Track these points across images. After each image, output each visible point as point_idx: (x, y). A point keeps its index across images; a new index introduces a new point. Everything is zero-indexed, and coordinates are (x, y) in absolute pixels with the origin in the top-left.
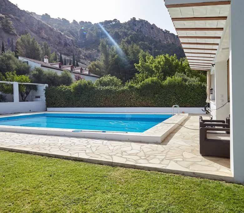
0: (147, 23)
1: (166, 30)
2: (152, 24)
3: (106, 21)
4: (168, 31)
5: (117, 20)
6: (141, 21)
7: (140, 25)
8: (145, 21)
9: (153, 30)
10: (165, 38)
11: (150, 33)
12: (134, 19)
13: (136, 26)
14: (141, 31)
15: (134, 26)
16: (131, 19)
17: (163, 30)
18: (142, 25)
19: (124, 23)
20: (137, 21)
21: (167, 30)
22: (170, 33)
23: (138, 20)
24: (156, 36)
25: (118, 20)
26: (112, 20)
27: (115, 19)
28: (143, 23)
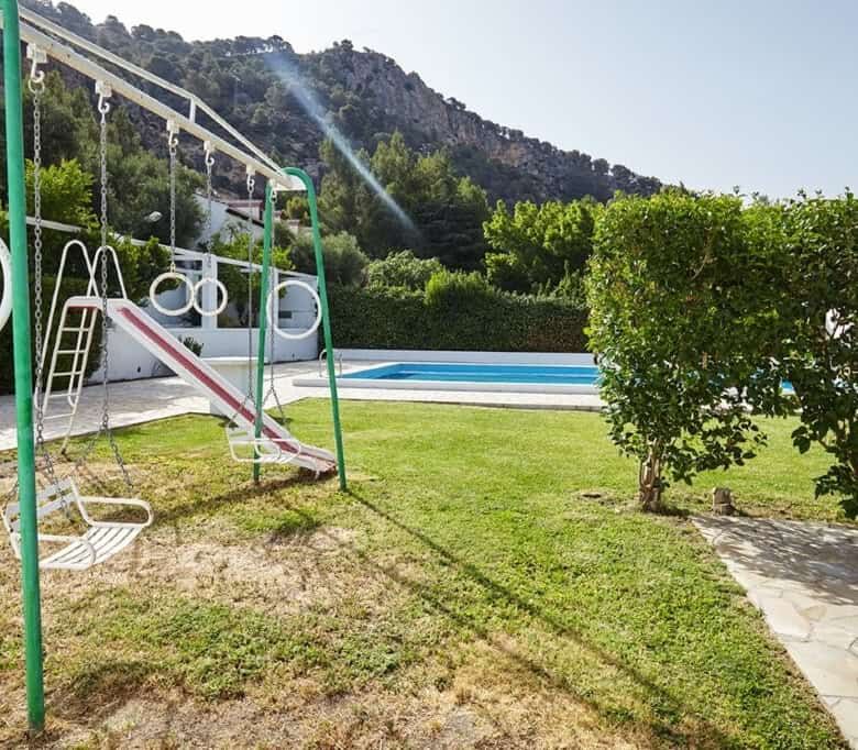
0: (391, 64)
1: (453, 100)
2: (407, 73)
3: (242, 37)
4: (459, 104)
5: (281, 39)
6: (371, 57)
7: (367, 70)
8: (385, 57)
9: (412, 92)
10: (451, 125)
11: (401, 101)
12: (347, 44)
13: (352, 70)
14: (370, 93)
15: (346, 70)
16: (336, 44)
17: (445, 99)
18: (376, 71)
19: (308, 55)
20: (357, 53)
21: (458, 100)
22: (466, 110)
23: (362, 51)
24: (421, 117)
25: (285, 40)
26: (265, 38)
27: (276, 37)
28: (381, 66)
